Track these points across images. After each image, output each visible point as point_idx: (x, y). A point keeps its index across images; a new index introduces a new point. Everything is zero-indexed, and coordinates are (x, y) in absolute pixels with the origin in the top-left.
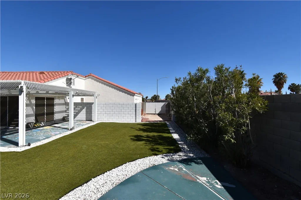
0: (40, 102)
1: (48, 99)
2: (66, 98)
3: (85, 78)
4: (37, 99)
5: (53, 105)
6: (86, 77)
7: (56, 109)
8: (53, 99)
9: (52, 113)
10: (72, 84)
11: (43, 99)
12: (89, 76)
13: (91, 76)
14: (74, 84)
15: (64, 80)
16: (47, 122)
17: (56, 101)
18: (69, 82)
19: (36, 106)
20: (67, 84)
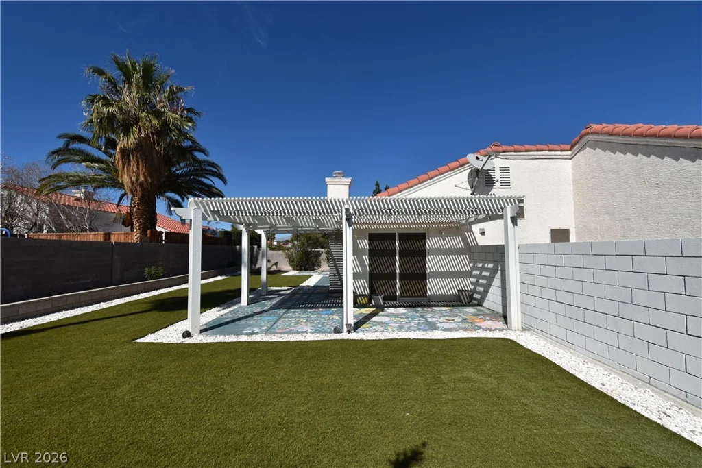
0: (383, 245)
1: (404, 237)
2: (471, 230)
3: (569, 153)
4: (374, 237)
5: (422, 254)
6: (573, 146)
7: (433, 264)
8: (422, 237)
9: (422, 276)
10: (497, 185)
11: (390, 237)
12: (581, 138)
13: (587, 134)
14: (506, 184)
15: (462, 177)
16: (404, 297)
17: (432, 243)
18: (483, 180)
19: (370, 256)
20: (472, 188)
